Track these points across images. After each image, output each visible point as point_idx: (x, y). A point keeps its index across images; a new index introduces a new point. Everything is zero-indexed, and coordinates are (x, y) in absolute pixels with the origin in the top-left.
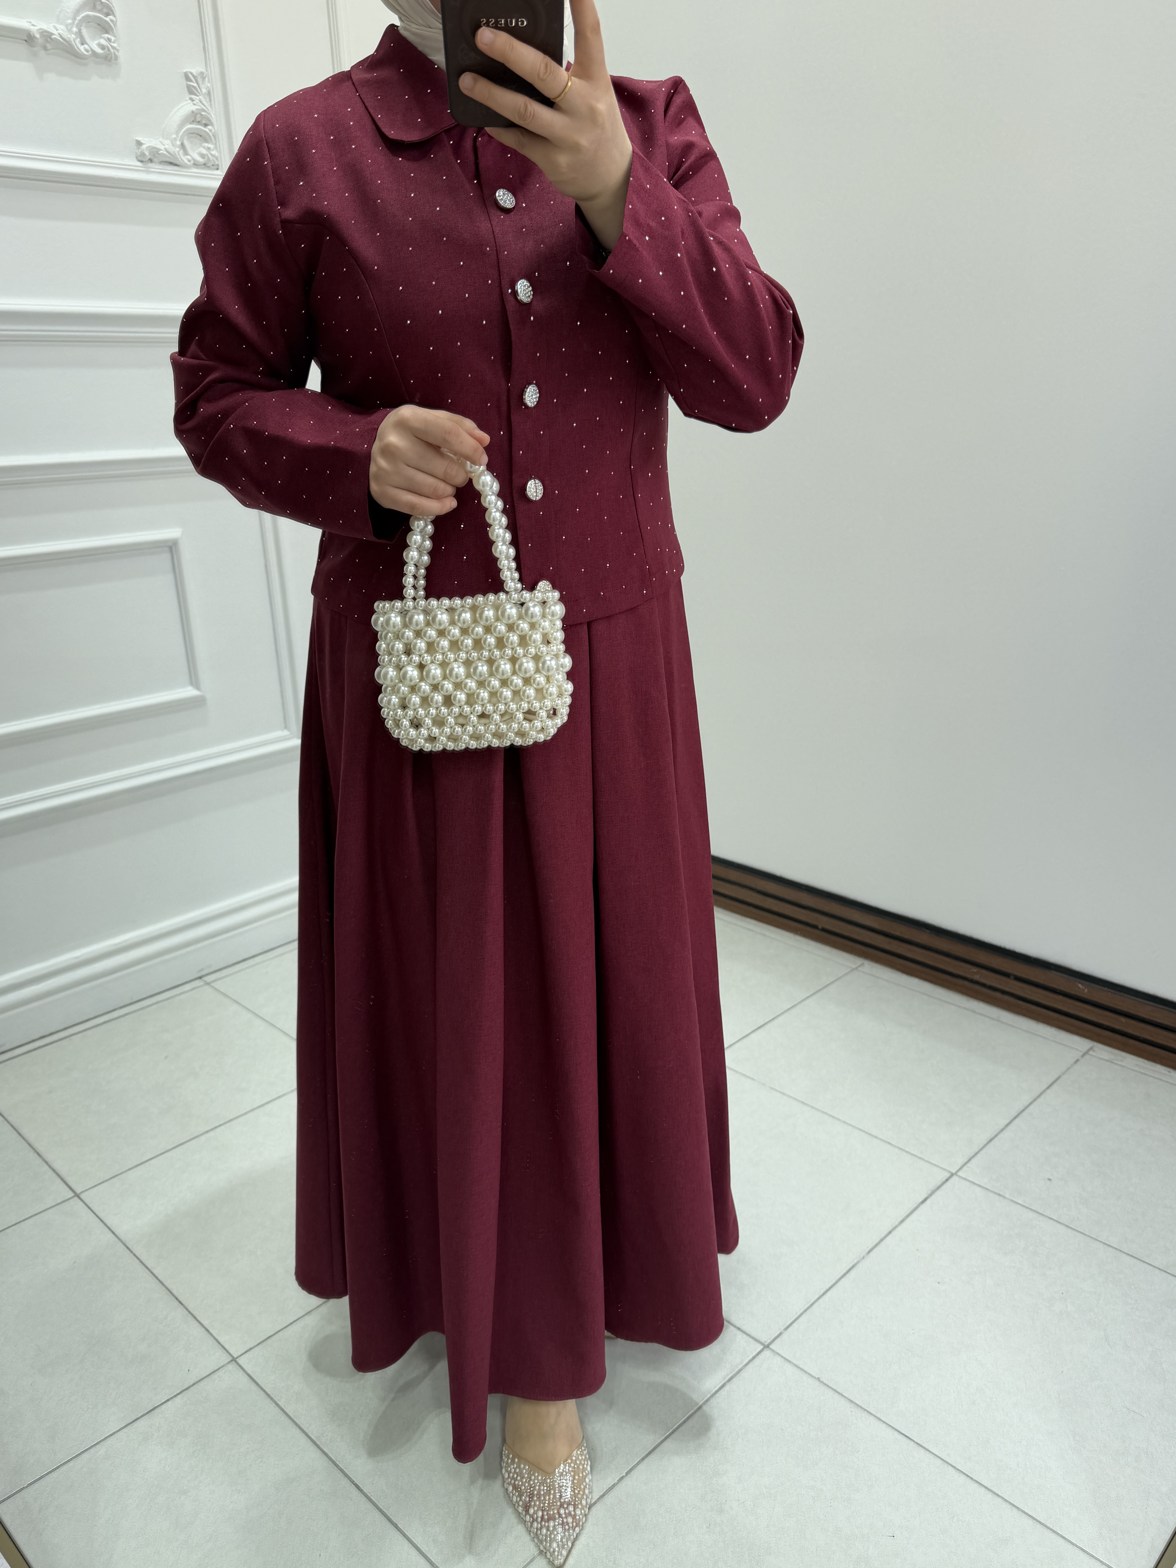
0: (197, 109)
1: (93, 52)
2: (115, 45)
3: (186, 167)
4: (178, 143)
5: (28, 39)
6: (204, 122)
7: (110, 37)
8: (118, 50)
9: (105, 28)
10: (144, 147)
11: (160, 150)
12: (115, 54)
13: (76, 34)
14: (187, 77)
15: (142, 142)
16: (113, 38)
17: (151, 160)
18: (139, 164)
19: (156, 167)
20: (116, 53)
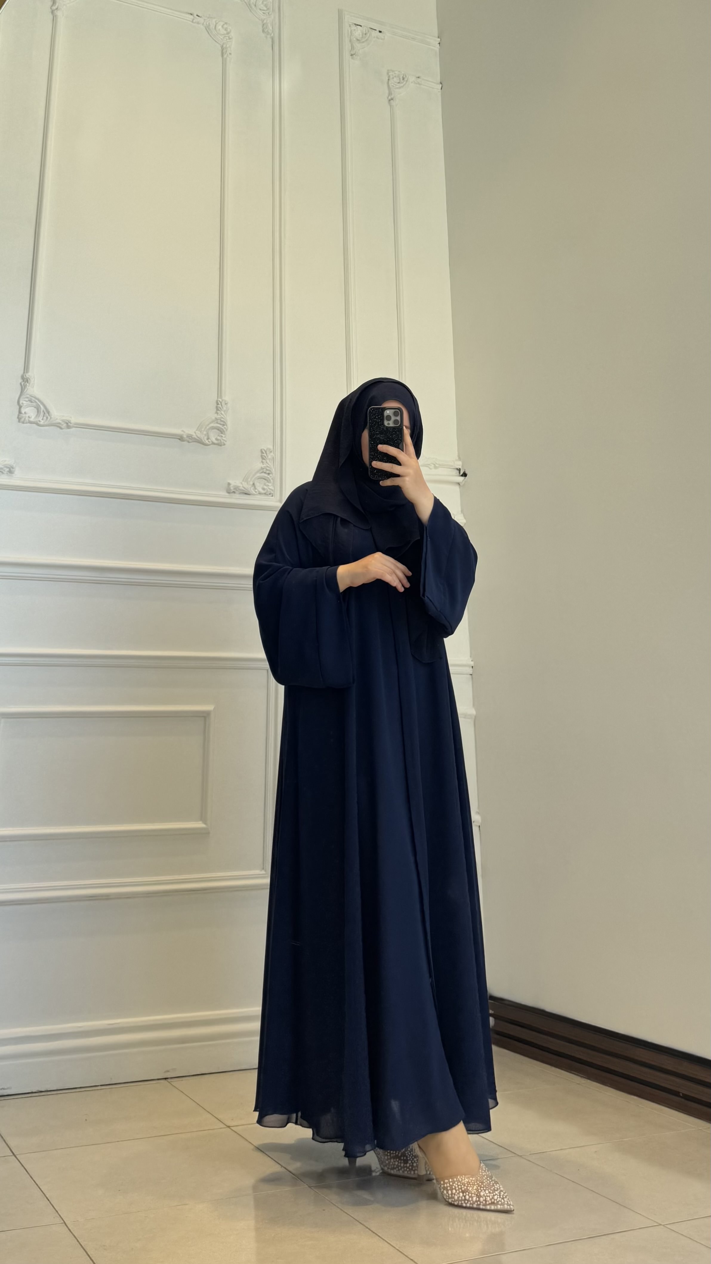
0: (264, 466)
1: (212, 442)
2: (224, 438)
3: (254, 495)
4: (251, 483)
5: (181, 438)
6: (268, 472)
7: (222, 435)
8: (226, 441)
9: (221, 431)
10: (231, 486)
11: (240, 487)
12: (223, 442)
13: (205, 435)
14: (261, 450)
15: (231, 483)
16: (224, 436)
17: (234, 492)
18: (227, 494)
19: (237, 496)
20: (225, 442)
